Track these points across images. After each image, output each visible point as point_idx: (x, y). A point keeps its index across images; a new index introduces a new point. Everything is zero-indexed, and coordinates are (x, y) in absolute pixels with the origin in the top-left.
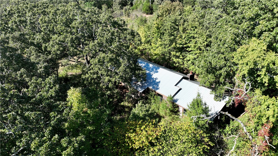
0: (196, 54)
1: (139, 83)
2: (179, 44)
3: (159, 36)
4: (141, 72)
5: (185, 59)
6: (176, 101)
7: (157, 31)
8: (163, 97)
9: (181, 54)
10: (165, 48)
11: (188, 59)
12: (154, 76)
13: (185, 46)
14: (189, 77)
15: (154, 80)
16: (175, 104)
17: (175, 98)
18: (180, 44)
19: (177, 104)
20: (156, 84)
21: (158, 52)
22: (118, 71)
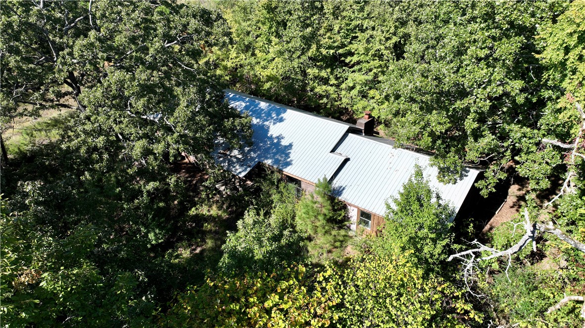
0: (371, 70)
1: (235, 152)
2: (327, 49)
3: (273, 30)
4: (237, 121)
5: (343, 86)
6: (339, 192)
7: (268, 16)
8: (303, 186)
9: (332, 73)
10: (291, 59)
11: (351, 85)
12: (274, 130)
13: (341, 51)
14: (363, 128)
15: (275, 141)
16: (336, 201)
17: (336, 184)
18: (330, 47)
19: (343, 200)
20: (283, 151)
21: (274, 72)
22: (170, 122)
